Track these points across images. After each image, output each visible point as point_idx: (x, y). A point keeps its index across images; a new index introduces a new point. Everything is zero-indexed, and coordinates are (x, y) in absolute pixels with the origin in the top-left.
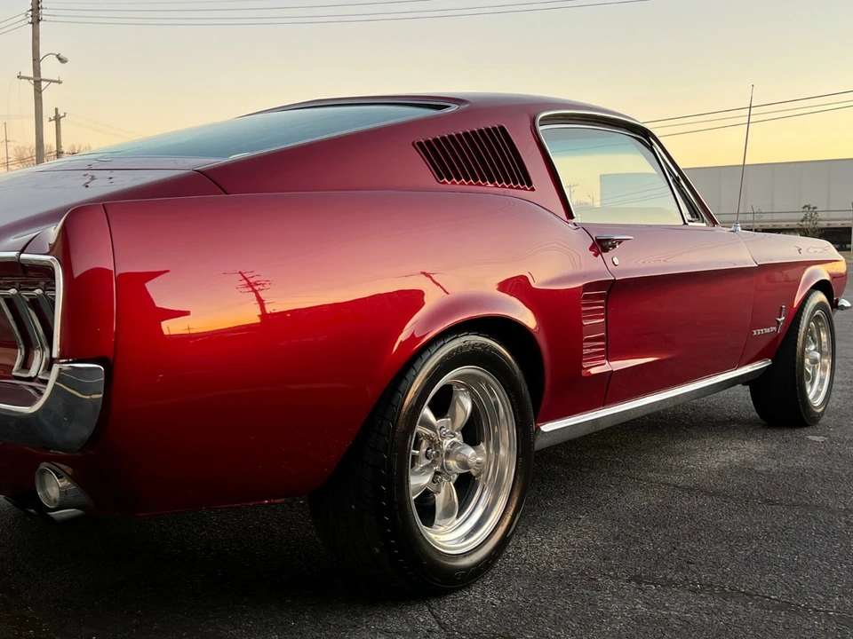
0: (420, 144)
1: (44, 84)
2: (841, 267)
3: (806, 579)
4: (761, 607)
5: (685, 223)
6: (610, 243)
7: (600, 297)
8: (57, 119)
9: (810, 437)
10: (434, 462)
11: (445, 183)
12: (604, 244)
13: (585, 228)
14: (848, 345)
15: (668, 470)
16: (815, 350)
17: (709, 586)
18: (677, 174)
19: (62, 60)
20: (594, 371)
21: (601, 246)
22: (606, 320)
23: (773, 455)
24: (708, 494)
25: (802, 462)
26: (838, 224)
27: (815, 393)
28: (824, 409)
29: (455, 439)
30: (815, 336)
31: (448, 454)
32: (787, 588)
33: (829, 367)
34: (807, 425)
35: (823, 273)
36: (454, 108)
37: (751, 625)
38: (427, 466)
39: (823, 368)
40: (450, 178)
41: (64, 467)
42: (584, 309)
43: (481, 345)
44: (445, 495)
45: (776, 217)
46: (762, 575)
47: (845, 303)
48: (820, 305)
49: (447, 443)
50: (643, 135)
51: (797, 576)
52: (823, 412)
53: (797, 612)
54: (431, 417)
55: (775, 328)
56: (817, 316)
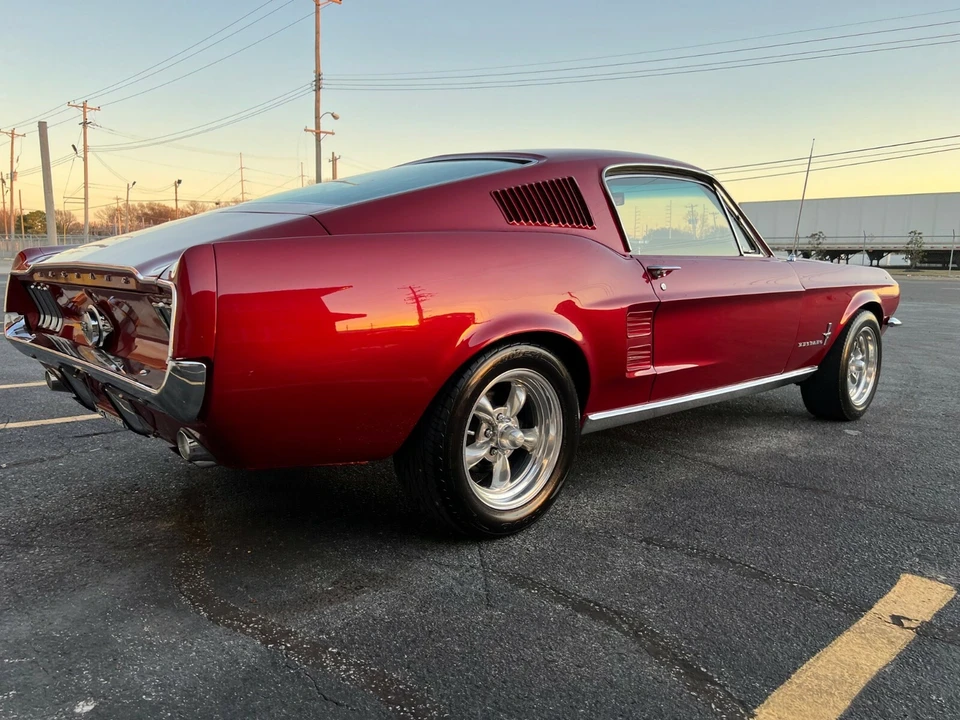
0: (496, 193)
1: (322, 135)
2: (894, 291)
3: (787, 553)
4: (739, 573)
5: (741, 255)
6: (659, 272)
7: (648, 315)
8: (334, 160)
9: (847, 431)
10: (491, 440)
11: (514, 224)
12: (654, 273)
13: (639, 260)
14: (916, 352)
15: (714, 453)
16: (862, 360)
17: (703, 551)
18: (737, 213)
19: (335, 117)
20: (637, 374)
21: (651, 274)
22: (653, 333)
23: (808, 445)
24: (738, 474)
25: (830, 452)
26: (941, 247)
27: (857, 396)
28: (865, 409)
29: (510, 424)
30: (864, 347)
31: (502, 434)
32: (767, 560)
33: (874, 374)
34: (847, 420)
35: (875, 296)
36: (534, 162)
37: (723, 587)
38: (487, 443)
39: (869, 375)
40: (518, 220)
41: (193, 432)
42: (629, 325)
43: (531, 353)
44: (501, 464)
45: (886, 240)
46: (753, 546)
47: (894, 320)
48: (868, 323)
49: (501, 426)
50: (708, 182)
51: (781, 550)
52: (864, 411)
53: (766, 581)
54: (489, 407)
55: (821, 342)
56: (865, 332)
